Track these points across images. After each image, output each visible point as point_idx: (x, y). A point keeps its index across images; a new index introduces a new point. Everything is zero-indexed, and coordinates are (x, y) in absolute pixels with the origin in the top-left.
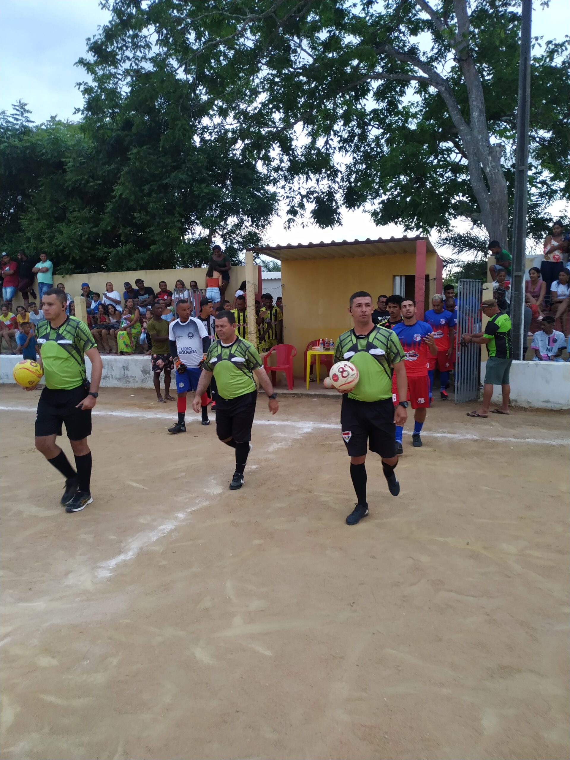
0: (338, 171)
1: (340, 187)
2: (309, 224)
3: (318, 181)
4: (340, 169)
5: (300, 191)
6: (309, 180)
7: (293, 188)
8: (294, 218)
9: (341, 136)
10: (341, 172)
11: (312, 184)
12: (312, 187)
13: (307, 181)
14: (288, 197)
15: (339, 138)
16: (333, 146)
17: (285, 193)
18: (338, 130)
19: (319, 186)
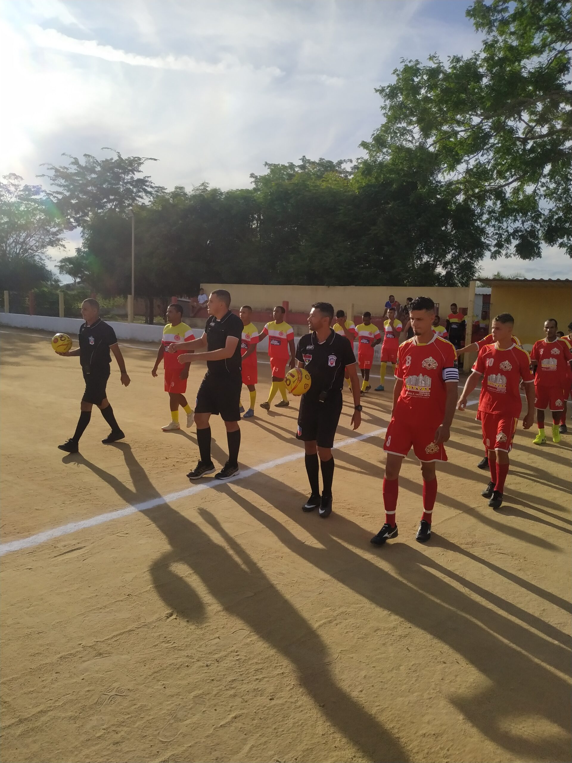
0: (541, 213)
1: (541, 226)
2: (512, 255)
3: (523, 223)
4: (543, 213)
5: (508, 229)
6: (517, 222)
7: (503, 226)
8: (500, 250)
9: (547, 187)
10: (544, 215)
11: (518, 224)
12: (518, 227)
13: (515, 221)
14: (497, 234)
15: (545, 188)
16: (539, 194)
17: (494, 230)
18: (545, 182)
19: (524, 226)
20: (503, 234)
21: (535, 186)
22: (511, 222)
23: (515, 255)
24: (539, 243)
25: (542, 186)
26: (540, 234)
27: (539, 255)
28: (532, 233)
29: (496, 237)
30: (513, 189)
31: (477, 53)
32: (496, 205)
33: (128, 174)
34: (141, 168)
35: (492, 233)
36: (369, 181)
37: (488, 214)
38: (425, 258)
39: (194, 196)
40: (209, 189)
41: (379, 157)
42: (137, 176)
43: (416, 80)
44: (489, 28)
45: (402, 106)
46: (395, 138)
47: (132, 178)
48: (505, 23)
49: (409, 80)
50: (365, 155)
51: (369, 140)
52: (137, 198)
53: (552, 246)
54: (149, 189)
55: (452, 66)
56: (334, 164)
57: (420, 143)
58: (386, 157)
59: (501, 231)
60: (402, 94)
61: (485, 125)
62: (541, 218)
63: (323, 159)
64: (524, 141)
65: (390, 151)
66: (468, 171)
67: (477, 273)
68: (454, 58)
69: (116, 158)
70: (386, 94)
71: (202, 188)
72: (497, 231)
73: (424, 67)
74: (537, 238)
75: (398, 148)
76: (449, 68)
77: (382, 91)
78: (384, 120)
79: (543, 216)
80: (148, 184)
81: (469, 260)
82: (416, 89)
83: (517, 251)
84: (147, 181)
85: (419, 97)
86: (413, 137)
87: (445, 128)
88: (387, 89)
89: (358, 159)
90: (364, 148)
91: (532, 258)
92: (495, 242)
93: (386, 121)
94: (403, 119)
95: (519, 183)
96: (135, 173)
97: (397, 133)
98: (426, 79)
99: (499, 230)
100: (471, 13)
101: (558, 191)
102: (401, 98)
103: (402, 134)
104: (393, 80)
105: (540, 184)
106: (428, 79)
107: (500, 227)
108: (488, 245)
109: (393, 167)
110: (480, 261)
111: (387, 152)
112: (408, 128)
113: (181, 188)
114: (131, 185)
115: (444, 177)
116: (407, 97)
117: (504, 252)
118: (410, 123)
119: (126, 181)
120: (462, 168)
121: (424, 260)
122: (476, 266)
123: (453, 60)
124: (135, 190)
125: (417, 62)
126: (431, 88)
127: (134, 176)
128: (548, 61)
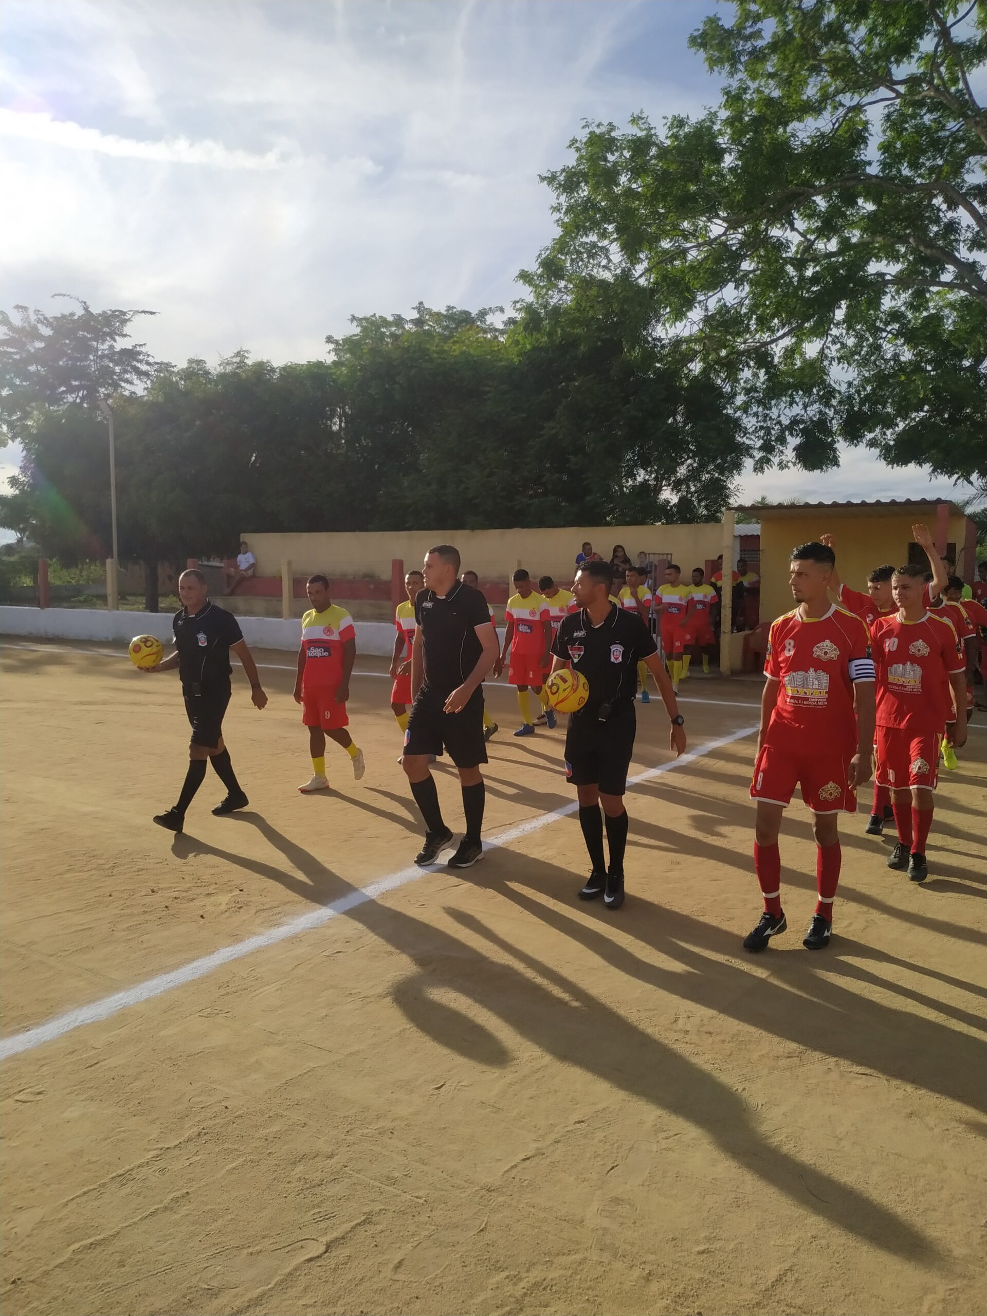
0: (834, 389)
1: (836, 412)
2: (790, 464)
3: (805, 407)
4: (837, 388)
5: (780, 419)
6: (794, 405)
8: (769, 456)
9: (842, 343)
10: (840, 392)
11: (797, 410)
12: (798, 415)
13: (791, 405)
14: (762, 428)
15: (838, 346)
16: (830, 355)
19: (808, 412)
20: (773, 428)
21: (822, 342)
22: (785, 407)
23: (794, 464)
24: (834, 442)
25: (834, 342)
26: (835, 425)
27: (835, 462)
28: (822, 424)
29: (762, 433)
30: (784, 350)
31: (713, 110)
32: (759, 377)
33: (104, 341)
34: (127, 329)
35: (754, 427)
36: (537, 340)
37: (745, 395)
38: (641, 475)
39: (222, 376)
40: (249, 362)
41: (552, 298)
42: (121, 344)
43: (611, 158)
44: (732, 66)
45: (588, 205)
46: (578, 263)
47: (112, 347)
48: (758, 56)
49: (599, 158)
50: (527, 294)
51: (534, 267)
52: (123, 384)
53: (856, 446)
54: (144, 367)
55: (673, 134)
56: (473, 315)
57: (623, 270)
58: (564, 297)
59: (769, 422)
60: (587, 183)
61: (732, 239)
62: (835, 398)
63: (453, 307)
64: (800, 264)
65: (571, 286)
66: (708, 320)
67: (732, 498)
68: (675, 120)
69: (80, 312)
70: (560, 185)
71: (237, 359)
72: (762, 424)
73: (623, 135)
74: (830, 433)
75: (584, 280)
76: (667, 138)
77: (551, 179)
78: (558, 232)
79: (837, 395)
80: (141, 357)
81: (717, 475)
82: (610, 176)
83: (798, 456)
84: (139, 353)
85: (617, 190)
86: (610, 261)
87: (666, 244)
88: (561, 173)
89: (515, 302)
90: (525, 282)
91: (824, 468)
92: (759, 443)
93: (561, 233)
94: (591, 229)
95: (794, 340)
96: (117, 338)
97: (582, 253)
98: (628, 157)
99: (765, 421)
100: (700, 41)
101: (862, 350)
102: (584, 191)
103: (592, 256)
104: (570, 159)
105: (830, 339)
106: (632, 157)
107: (767, 415)
108: (749, 448)
109: (578, 314)
110: (736, 477)
111: (566, 287)
112: (600, 245)
113: (200, 362)
114: (111, 360)
115: (666, 330)
116: (595, 188)
117: (776, 460)
118: (604, 235)
119: (100, 353)
120: (696, 314)
121: (640, 479)
122: (729, 485)
123: (672, 124)
124: (117, 369)
125: (612, 127)
126: (637, 172)
127: (114, 344)
128: (834, 125)
